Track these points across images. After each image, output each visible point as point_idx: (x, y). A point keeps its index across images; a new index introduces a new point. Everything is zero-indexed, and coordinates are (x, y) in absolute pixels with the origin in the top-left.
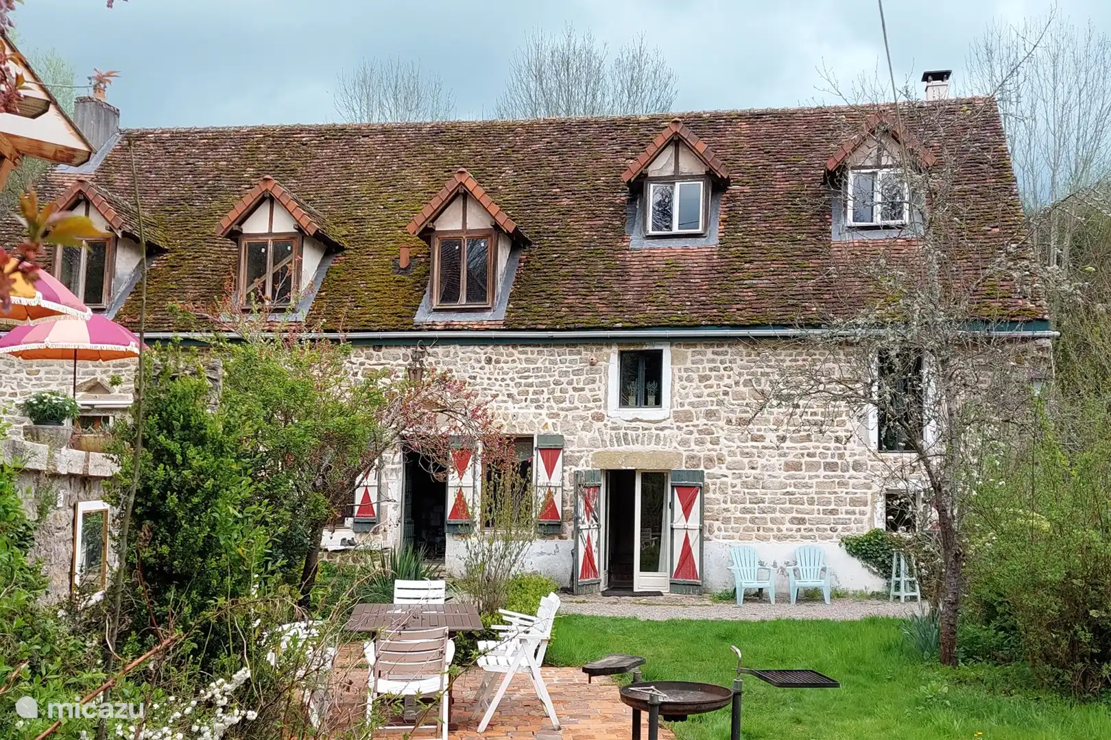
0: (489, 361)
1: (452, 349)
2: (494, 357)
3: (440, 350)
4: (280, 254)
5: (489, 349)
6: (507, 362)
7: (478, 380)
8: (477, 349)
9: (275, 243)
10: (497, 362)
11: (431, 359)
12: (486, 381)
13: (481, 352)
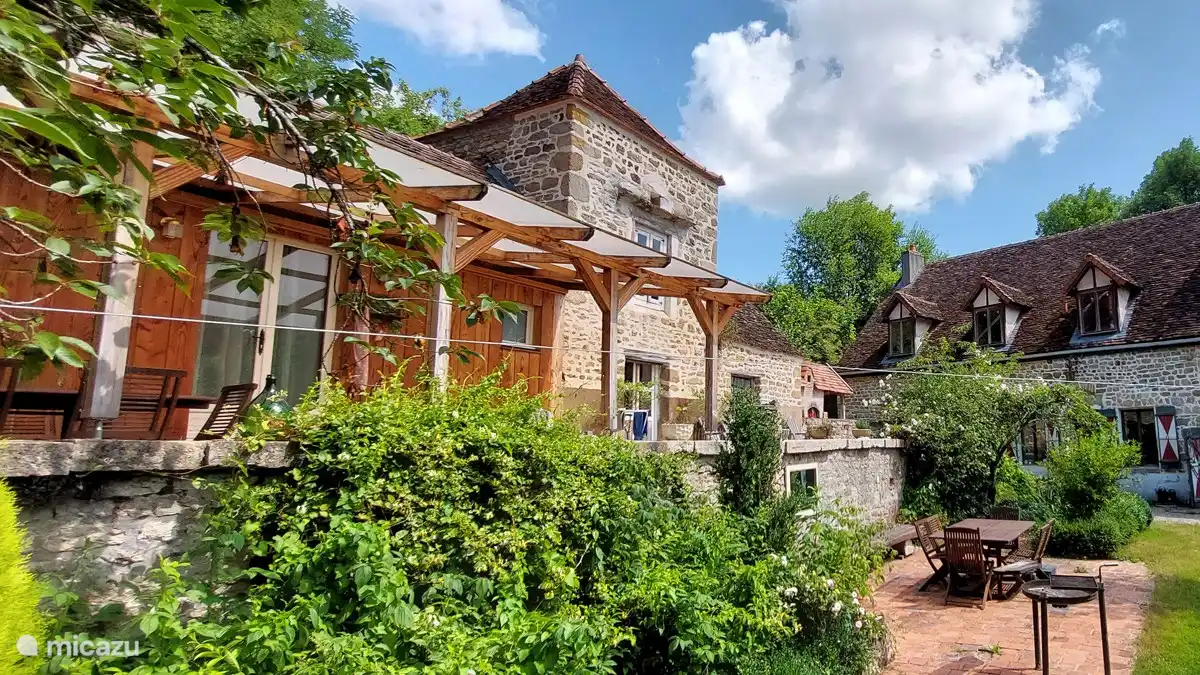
0: (1118, 363)
1: (1094, 358)
2: (1121, 361)
3: (1087, 360)
4: (993, 316)
5: (1117, 356)
6: (1129, 363)
7: (1112, 375)
8: (1109, 357)
9: (992, 312)
10: (1124, 363)
11: (1082, 366)
12: (1118, 376)
13: (1113, 359)
